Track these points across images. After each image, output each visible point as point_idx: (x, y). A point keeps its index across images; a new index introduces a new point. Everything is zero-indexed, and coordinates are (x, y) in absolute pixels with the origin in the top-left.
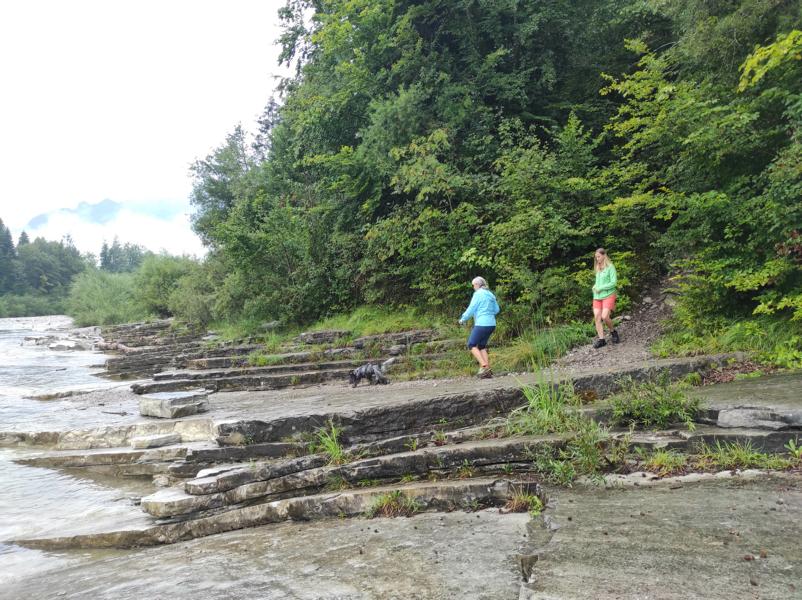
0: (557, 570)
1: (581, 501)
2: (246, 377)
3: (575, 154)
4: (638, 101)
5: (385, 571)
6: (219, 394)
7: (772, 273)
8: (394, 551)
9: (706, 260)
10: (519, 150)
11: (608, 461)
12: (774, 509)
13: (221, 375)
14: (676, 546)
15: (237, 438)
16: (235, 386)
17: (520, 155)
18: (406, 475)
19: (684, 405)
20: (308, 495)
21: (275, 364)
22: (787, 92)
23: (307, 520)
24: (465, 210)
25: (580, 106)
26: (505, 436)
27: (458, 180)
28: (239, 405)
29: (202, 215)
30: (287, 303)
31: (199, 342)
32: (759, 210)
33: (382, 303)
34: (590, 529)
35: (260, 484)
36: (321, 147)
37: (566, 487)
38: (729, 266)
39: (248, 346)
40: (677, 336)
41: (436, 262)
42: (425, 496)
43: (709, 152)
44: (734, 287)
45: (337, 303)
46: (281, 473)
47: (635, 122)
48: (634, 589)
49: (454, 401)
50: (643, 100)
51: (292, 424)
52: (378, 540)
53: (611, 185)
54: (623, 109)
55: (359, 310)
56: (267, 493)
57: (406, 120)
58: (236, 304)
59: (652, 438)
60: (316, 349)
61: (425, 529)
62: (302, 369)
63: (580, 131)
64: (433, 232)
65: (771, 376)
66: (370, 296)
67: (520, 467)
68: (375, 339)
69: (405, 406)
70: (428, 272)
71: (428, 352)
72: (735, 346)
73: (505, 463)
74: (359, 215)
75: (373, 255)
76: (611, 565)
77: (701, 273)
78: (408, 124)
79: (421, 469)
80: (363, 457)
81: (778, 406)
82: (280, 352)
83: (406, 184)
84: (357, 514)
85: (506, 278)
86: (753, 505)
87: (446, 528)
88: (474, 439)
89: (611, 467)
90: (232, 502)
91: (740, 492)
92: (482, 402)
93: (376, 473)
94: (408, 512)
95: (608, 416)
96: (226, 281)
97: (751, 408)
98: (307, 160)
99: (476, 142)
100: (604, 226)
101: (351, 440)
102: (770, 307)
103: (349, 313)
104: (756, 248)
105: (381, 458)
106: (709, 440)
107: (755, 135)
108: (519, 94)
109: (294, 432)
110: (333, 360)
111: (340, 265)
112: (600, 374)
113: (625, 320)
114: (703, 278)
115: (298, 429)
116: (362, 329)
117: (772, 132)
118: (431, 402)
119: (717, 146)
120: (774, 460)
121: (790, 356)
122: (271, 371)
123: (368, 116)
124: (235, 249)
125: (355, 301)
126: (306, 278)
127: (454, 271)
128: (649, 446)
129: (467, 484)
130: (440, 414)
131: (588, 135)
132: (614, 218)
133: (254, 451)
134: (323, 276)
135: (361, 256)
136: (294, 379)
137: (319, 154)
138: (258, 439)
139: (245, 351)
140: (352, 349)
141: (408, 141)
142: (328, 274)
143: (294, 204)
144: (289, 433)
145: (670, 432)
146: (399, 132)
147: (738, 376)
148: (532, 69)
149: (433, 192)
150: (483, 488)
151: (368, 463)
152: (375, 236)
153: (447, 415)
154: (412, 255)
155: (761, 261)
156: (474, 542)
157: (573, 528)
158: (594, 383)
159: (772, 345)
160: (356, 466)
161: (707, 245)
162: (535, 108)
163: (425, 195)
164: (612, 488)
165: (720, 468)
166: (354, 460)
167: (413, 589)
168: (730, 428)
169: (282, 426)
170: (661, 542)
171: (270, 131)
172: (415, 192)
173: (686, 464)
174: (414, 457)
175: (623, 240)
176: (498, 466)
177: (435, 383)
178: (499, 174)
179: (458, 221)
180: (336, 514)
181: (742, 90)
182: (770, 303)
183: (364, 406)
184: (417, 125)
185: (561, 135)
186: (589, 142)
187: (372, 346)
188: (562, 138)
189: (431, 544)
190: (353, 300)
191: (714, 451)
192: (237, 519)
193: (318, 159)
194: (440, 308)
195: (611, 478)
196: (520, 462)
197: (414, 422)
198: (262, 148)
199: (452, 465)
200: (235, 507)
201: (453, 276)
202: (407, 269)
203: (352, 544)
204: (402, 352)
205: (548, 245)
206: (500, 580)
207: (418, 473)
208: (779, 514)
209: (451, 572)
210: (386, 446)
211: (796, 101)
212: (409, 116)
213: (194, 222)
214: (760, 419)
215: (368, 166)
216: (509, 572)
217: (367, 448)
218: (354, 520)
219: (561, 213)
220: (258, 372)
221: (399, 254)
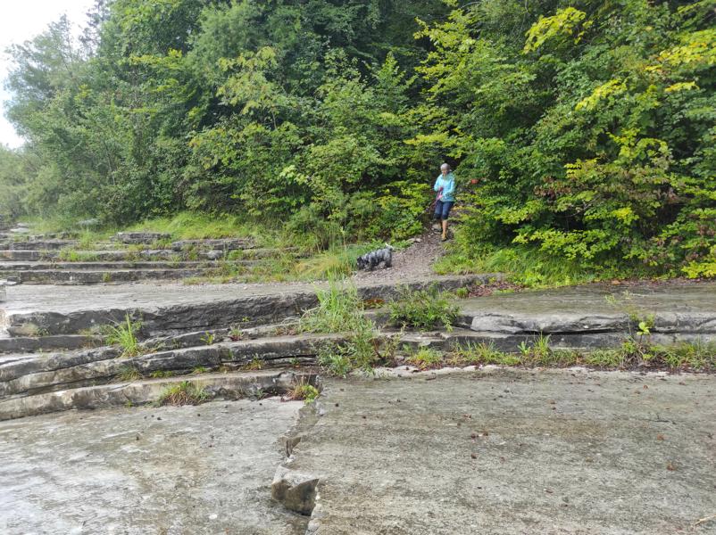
0: (315, 451)
1: (350, 390)
2: (53, 271)
3: (389, 92)
4: (445, 49)
5: (158, 456)
6: (23, 286)
7: (530, 211)
8: (172, 436)
9: (483, 196)
10: (341, 80)
11: (380, 356)
12: (501, 397)
13: (27, 267)
14: (420, 427)
15: (31, 329)
16: (40, 280)
17: (342, 85)
18: (197, 367)
19: (446, 311)
20: (97, 385)
21: (88, 261)
22: (558, 60)
23: (92, 409)
24: (288, 129)
25: (399, 49)
26: (297, 334)
27: (284, 100)
28: (42, 297)
29: (17, 103)
30: (107, 202)
31: (7, 234)
32: (527, 157)
33: (205, 210)
34: (353, 414)
35: (46, 374)
36: (150, 48)
37: (341, 378)
38: (500, 203)
39: (60, 241)
40: (454, 257)
41: (258, 175)
42: (213, 386)
43: (495, 103)
44: (501, 219)
45: (159, 206)
46: (71, 364)
47: (440, 68)
48: (377, 465)
49: (258, 302)
50: (448, 49)
51: (91, 318)
52: (159, 427)
53: (416, 124)
54: (432, 55)
55: (180, 215)
56: (54, 382)
57: (237, 34)
58: (50, 197)
59: (419, 338)
60: (133, 248)
61: (208, 416)
62: (115, 267)
63: (396, 71)
64: (258, 146)
65: (519, 293)
66: (192, 202)
67: (306, 361)
68: (194, 243)
69: (209, 305)
70: (250, 184)
71: (244, 259)
72: (496, 268)
73: (293, 357)
74: (185, 122)
75: (197, 163)
76: (362, 444)
77: (479, 206)
78: (239, 38)
79: (213, 362)
80: (158, 350)
81: (518, 315)
82: (94, 249)
83: (233, 96)
84: (144, 403)
85: (320, 196)
86: (486, 393)
87: (228, 415)
88: (268, 336)
89: (382, 362)
90: (15, 391)
91: (479, 383)
92: (283, 304)
93: (169, 364)
94: (196, 401)
95: (386, 319)
96: (40, 174)
97: (498, 316)
98: (134, 58)
99: (304, 66)
100: (408, 160)
101: (152, 334)
102: (525, 238)
103: (170, 217)
104: (521, 189)
105: (176, 351)
106: (462, 340)
107: (531, 93)
108: (346, 27)
109: (92, 325)
110: (149, 260)
111: (164, 169)
112: (388, 284)
113: (416, 242)
114: (479, 211)
115: (97, 322)
116: (182, 232)
117: (544, 93)
118: (235, 302)
119: (502, 98)
120: (507, 359)
121: (535, 279)
122: (81, 267)
123: (200, 24)
124: (51, 141)
125: (178, 207)
126: (128, 179)
127: (274, 186)
128: (415, 344)
129: (255, 375)
130: (243, 314)
131: (402, 75)
132: (416, 153)
133: (48, 343)
134: (146, 180)
135: (185, 163)
136: (105, 276)
137: (148, 54)
138: (52, 331)
139: (56, 246)
140: (170, 252)
141: (236, 55)
142: (150, 177)
143: (119, 103)
144: (88, 325)
145: (434, 333)
146: (230, 44)
147: (496, 291)
148: (360, 6)
149: (257, 107)
150: (269, 379)
151: (162, 356)
152: (199, 143)
153: (249, 314)
154: (234, 166)
155: (524, 200)
156: (251, 427)
157: (338, 413)
158: (383, 292)
159: (523, 269)
160: (148, 358)
161: (485, 184)
162: (359, 44)
163: (250, 109)
164: (380, 379)
165: (468, 363)
166: (148, 352)
167: (181, 472)
168: (479, 331)
169: (81, 319)
170: (408, 424)
171: (99, 26)
172: (240, 106)
173: (442, 359)
174: (208, 350)
175: (423, 174)
176: (286, 360)
177: (246, 286)
178: (322, 100)
179: (281, 139)
180: (123, 403)
181: (526, 52)
182: (525, 235)
183: (168, 304)
184: (248, 40)
185: (379, 72)
186: (402, 82)
187: (190, 249)
188: (380, 75)
189: (209, 430)
190: (176, 205)
191: (465, 350)
192: (18, 408)
193: (145, 59)
194: (260, 219)
195: (380, 371)
196: (306, 356)
197: (218, 320)
198: (90, 42)
199: (242, 359)
200: (18, 396)
201: (272, 190)
202: (230, 180)
203: (131, 431)
204: (219, 257)
205: (359, 170)
206: (267, 460)
207: (210, 365)
208: (504, 400)
209: (222, 454)
210: (183, 340)
211: (564, 68)
212: (240, 29)
213: (7, 109)
214: (503, 325)
215: (196, 73)
216: (276, 453)
217: (163, 341)
218: (141, 409)
219: (373, 143)
220: (68, 267)
221: (222, 164)
